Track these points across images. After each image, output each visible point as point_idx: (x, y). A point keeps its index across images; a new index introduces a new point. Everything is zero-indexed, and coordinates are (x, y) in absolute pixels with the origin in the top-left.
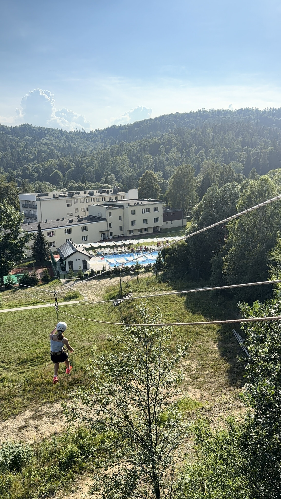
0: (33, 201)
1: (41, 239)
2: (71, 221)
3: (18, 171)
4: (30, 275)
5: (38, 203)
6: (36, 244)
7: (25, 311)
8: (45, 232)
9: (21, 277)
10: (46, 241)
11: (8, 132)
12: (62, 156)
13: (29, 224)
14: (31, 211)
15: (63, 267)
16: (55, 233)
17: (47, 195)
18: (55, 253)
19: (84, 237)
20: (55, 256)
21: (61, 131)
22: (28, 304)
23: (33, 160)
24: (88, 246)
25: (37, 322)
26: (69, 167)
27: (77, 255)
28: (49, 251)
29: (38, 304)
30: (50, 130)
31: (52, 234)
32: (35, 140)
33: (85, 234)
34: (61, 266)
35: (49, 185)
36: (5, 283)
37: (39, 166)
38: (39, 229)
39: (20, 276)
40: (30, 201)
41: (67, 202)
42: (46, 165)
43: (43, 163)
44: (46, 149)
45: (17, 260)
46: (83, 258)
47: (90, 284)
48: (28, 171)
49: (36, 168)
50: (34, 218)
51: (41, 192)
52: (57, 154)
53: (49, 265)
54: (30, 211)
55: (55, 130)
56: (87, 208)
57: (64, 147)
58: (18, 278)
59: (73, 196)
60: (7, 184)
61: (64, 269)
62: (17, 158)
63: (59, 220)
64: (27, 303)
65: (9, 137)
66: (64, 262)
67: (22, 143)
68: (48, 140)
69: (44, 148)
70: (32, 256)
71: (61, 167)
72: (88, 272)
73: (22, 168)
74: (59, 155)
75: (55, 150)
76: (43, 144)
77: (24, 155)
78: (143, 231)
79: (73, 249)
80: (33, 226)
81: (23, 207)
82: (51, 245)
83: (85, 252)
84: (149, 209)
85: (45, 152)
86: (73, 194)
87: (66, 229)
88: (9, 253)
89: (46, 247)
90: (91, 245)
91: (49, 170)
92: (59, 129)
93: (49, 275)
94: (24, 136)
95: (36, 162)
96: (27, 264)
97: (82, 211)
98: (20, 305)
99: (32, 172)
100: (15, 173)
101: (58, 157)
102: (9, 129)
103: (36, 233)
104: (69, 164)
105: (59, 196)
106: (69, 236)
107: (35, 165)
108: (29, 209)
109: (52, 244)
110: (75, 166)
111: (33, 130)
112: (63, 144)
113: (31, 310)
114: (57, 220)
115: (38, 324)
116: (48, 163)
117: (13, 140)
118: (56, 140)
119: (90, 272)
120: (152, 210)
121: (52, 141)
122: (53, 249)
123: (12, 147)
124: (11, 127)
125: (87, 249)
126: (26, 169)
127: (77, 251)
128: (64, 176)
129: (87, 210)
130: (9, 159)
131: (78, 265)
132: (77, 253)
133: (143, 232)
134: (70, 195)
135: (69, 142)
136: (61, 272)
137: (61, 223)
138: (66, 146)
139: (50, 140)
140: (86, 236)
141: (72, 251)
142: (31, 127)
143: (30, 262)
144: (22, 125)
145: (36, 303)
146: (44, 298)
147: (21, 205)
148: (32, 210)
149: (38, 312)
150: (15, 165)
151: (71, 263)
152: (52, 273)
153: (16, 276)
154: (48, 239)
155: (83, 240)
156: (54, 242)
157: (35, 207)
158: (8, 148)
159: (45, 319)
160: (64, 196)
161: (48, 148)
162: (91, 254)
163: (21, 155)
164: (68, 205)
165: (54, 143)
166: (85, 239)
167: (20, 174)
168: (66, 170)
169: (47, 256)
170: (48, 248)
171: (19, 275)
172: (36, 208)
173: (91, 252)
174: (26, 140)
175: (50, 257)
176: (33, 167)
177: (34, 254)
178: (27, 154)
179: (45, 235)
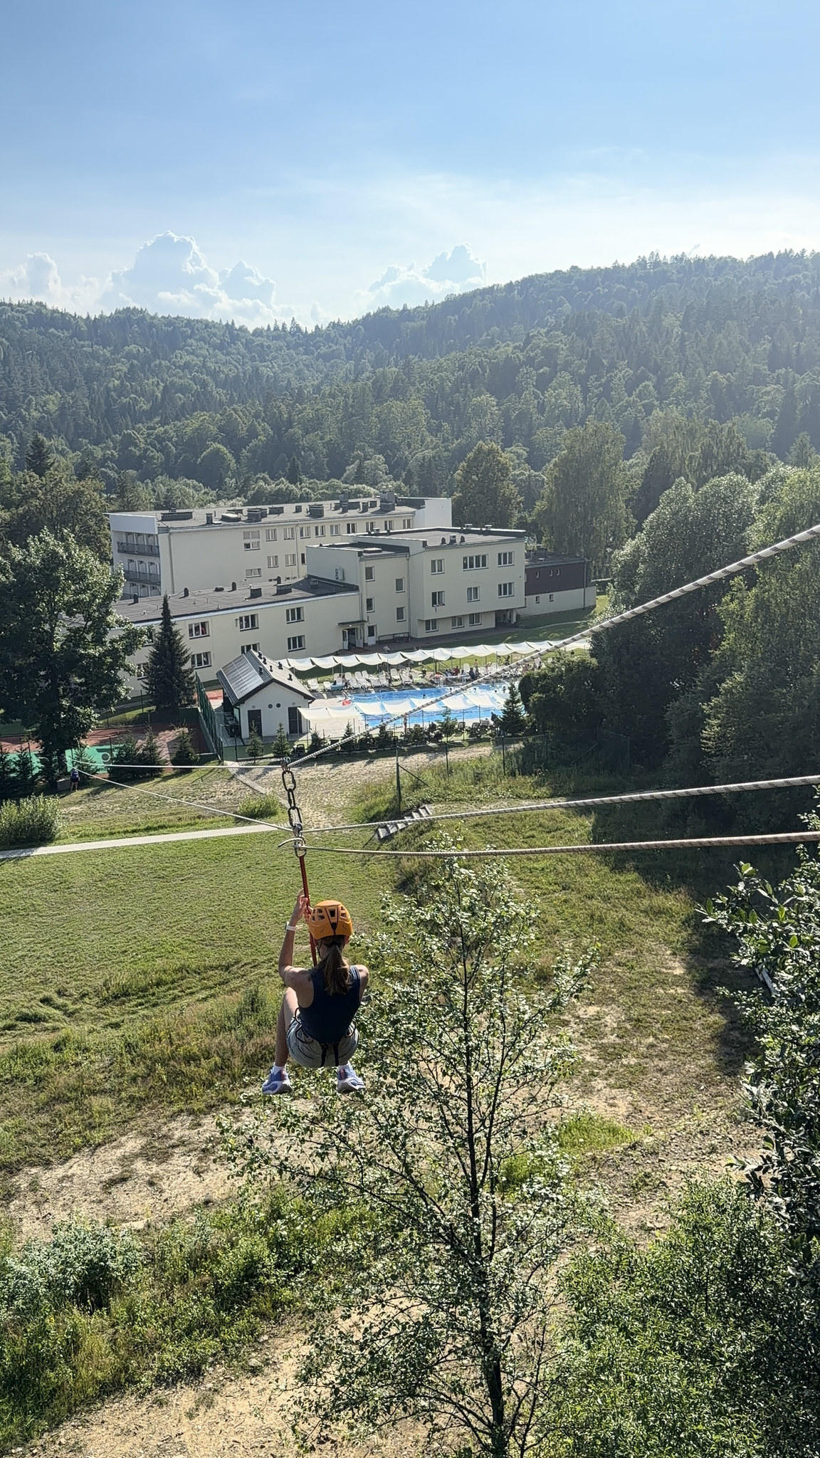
0: (149, 535)
1: (171, 645)
2: (256, 593)
3: (108, 448)
4: (138, 749)
5: (163, 540)
6: (157, 658)
7: (125, 850)
8: (181, 626)
9: (115, 753)
10: (186, 651)
11: (77, 334)
12: (231, 402)
13: (136, 601)
14: (142, 565)
15: (232, 727)
16: (211, 629)
17: (188, 516)
18: (212, 685)
19: (294, 639)
20: (209, 694)
21: (230, 328)
22: (134, 831)
23: (150, 415)
24: (304, 665)
25: (158, 884)
26: (253, 433)
27: (272, 693)
28: (192, 678)
29: (161, 831)
30: (199, 325)
31: (201, 630)
32: (156, 355)
33: (295, 630)
34: (226, 722)
35: (194, 487)
36: (69, 770)
37: (166, 432)
38: (166, 616)
39: (111, 750)
40: (139, 534)
41: (246, 536)
42: (188, 429)
43: (178, 424)
44: (185, 381)
45: (102, 704)
46: (289, 700)
47: (308, 777)
48: (136, 445)
49: (158, 437)
50: (153, 583)
51: (171, 509)
52: (220, 395)
53: (191, 719)
54: (141, 562)
55: (214, 325)
56: (303, 555)
57: (238, 376)
58: (104, 757)
59: (263, 520)
60: (77, 485)
61: (235, 731)
62: (104, 407)
63: (221, 590)
64: (130, 829)
65: (83, 346)
66: (236, 711)
67: (119, 366)
68: (192, 354)
69: (180, 378)
70: (144, 692)
71: (230, 436)
72: (305, 741)
73: (118, 437)
74: (223, 398)
75: (212, 384)
76: (179, 367)
77: (124, 400)
78: (466, 622)
79: (261, 673)
80: (149, 607)
81: (119, 551)
82: (200, 664)
83: (296, 683)
84: (484, 557)
85: (184, 389)
86: (264, 515)
87: (243, 615)
88: (81, 684)
89: (184, 668)
90: (313, 663)
91: (196, 442)
92: (224, 323)
93: (191, 749)
94: (126, 343)
95: (157, 419)
96: (131, 715)
97: (287, 562)
98: (112, 834)
99: (146, 450)
100: (98, 453)
101: (221, 404)
102: (82, 324)
103: (157, 627)
104: (252, 425)
105: (224, 519)
106: (249, 637)
107: (155, 429)
108: (137, 559)
109: (203, 660)
110: (271, 432)
111: (151, 326)
112: (236, 367)
113: (141, 848)
114: (217, 590)
115: (162, 888)
116: (191, 424)
117: (94, 355)
118: (215, 356)
119: (310, 743)
120: (492, 561)
121: (205, 357)
122: (205, 675)
123: (90, 376)
124: (88, 317)
125: (302, 675)
126: (129, 441)
127: (274, 680)
128: (238, 462)
129: (303, 562)
130: (82, 412)
131: (274, 723)
132: (272, 686)
133: (467, 627)
134: (254, 518)
135: (253, 359)
136: (226, 742)
137: (227, 597)
138: (244, 373)
139: (197, 357)
140: (300, 638)
141: (259, 681)
142: (143, 318)
143: (140, 711)
144: (117, 312)
145: (155, 829)
146: (179, 813)
147: (114, 547)
148: (147, 560)
149: (161, 853)
150: (98, 429)
151: (255, 716)
152: (201, 744)
153: (99, 751)
154: (191, 646)
155: (289, 648)
156: (206, 655)
157: (153, 552)
158: (80, 379)
159: (182, 875)
160: (238, 520)
161: (193, 379)
162: (312, 688)
163: (115, 401)
164: (247, 546)
165: (209, 364)
166: (296, 644)
167: (112, 455)
168: (244, 442)
169: (188, 692)
170: (191, 671)
171: (108, 747)
172: (158, 555)
173: (313, 683)
174: (129, 356)
175: (195, 696)
176: (149, 435)
177: (151, 689)
178: (132, 396)
179: (181, 633)
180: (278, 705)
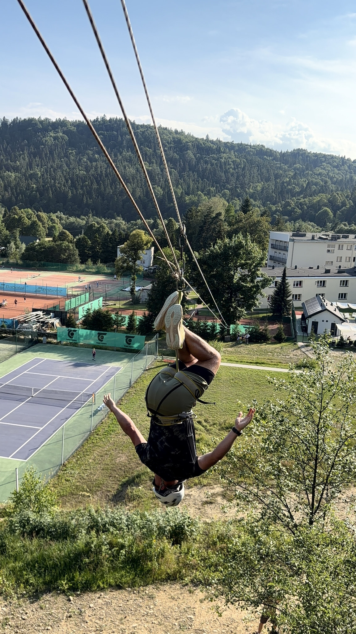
0: (285, 242)
2: (327, 271)
3: (279, 207)
5: (291, 244)
8: (290, 281)
10: (290, 292)
11: (275, 159)
12: (337, 190)
13: (273, 268)
14: (279, 254)
15: (304, 327)
16: (303, 284)
17: (304, 235)
18: (298, 309)
19: (342, 294)
21: (343, 159)
23: (299, 194)
24: (344, 306)
26: (344, 204)
27: (325, 315)
28: (291, 304)
30: (329, 157)
31: (299, 284)
32: (307, 169)
33: (343, 290)
34: (301, 324)
35: (312, 226)
36: (231, 333)
37: (304, 201)
38: (284, 277)
39: (249, 328)
40: (281, 241)
41: (329, 246)
42: (315, 201)
43: (311, 198)
44: (318, 180)
46: (333, 319)
48: (290, 206)
49: (301, 203)
50: (283, 262)
51: (298, 233)
52: (332, 187)
53: (287, 321)
55: (336, 157)
56: (354, 258)
57: (342, 180)
59: (338, 240)
60: (259, 218)
62: (280, 189)
63: (312, 268)
65: (277, 164)
66: (307, 321)
67: (290, 173)
68: (324, 169)
69: (316, 179)
71: (332, 204)
72: (337, 339)
73: (284, 202)
74: (334, 189)
75: (329, 182)
76: (316, 174)
77: (289, 187)
80: (278, 271)
81: (271, 248)
82: (296, 299)
83: (338, 313)
85: (316, 184)
86: (339, 238)
87: (320, 280)
90: (348, 306)
91: (316, 207)
92: (340, 156)
93: (283, 334)
94: (295, 163)
95: (302, 196)
97: (346, 260)
99: (294, 208)
100: (274, 208)
101: (332, 191)
102: (278, 155)
103: (279, 280)
104: (344, 200)
105: (320, 238)
106: (321, 290)
107: (300, 200)
108: (278, 251)
109: (297, 297)
110: (352, 204)
111: (307, 156)
112: (342, 176)
114: (310, 268)
116: (316, 199)
117: (280, 168)
118: (333, 170)
119: (339, 340)
121: (329, 171)
122: (297, 304)
123: (277, 176)
124: (281, 152)
125: (341, 310)
126: (288, 204)
127: (327, 310)
128: (335, 216)
129: (354, 261)
130: (271, 191)
132: (326, 312)
134: (334, 238)
135: (351, 173)
137: (315, 272)
138: (346, 178)
140: (345, 294)
141: (320, 309)
142: (305, 153)
144: (294, 150)
147: (270, 246)
148: (282, 252)
150: (276, 198)
151: (315, 324)
152: (288, 331)
153: (244, 327)
154: (293, 290)
155: (339, 298)
156: (300, 295)
157: (286, 249)
158: (273, 177)
160: (327, 239)
161: (322, 180)
162: (346, 317)
163: (285, 187)
164: (329, 251)
165: (330, 174)
166: (343, 297)
167: (280, 210)
168: (339, 208)
171: (248, 326)
172: (287, 251)
173: (347, 315)
174: (295, 169)
176: (297, 202)
177: (272, 306)
178: (293, 185)
179: (289, 284)
180: (327, 321)
